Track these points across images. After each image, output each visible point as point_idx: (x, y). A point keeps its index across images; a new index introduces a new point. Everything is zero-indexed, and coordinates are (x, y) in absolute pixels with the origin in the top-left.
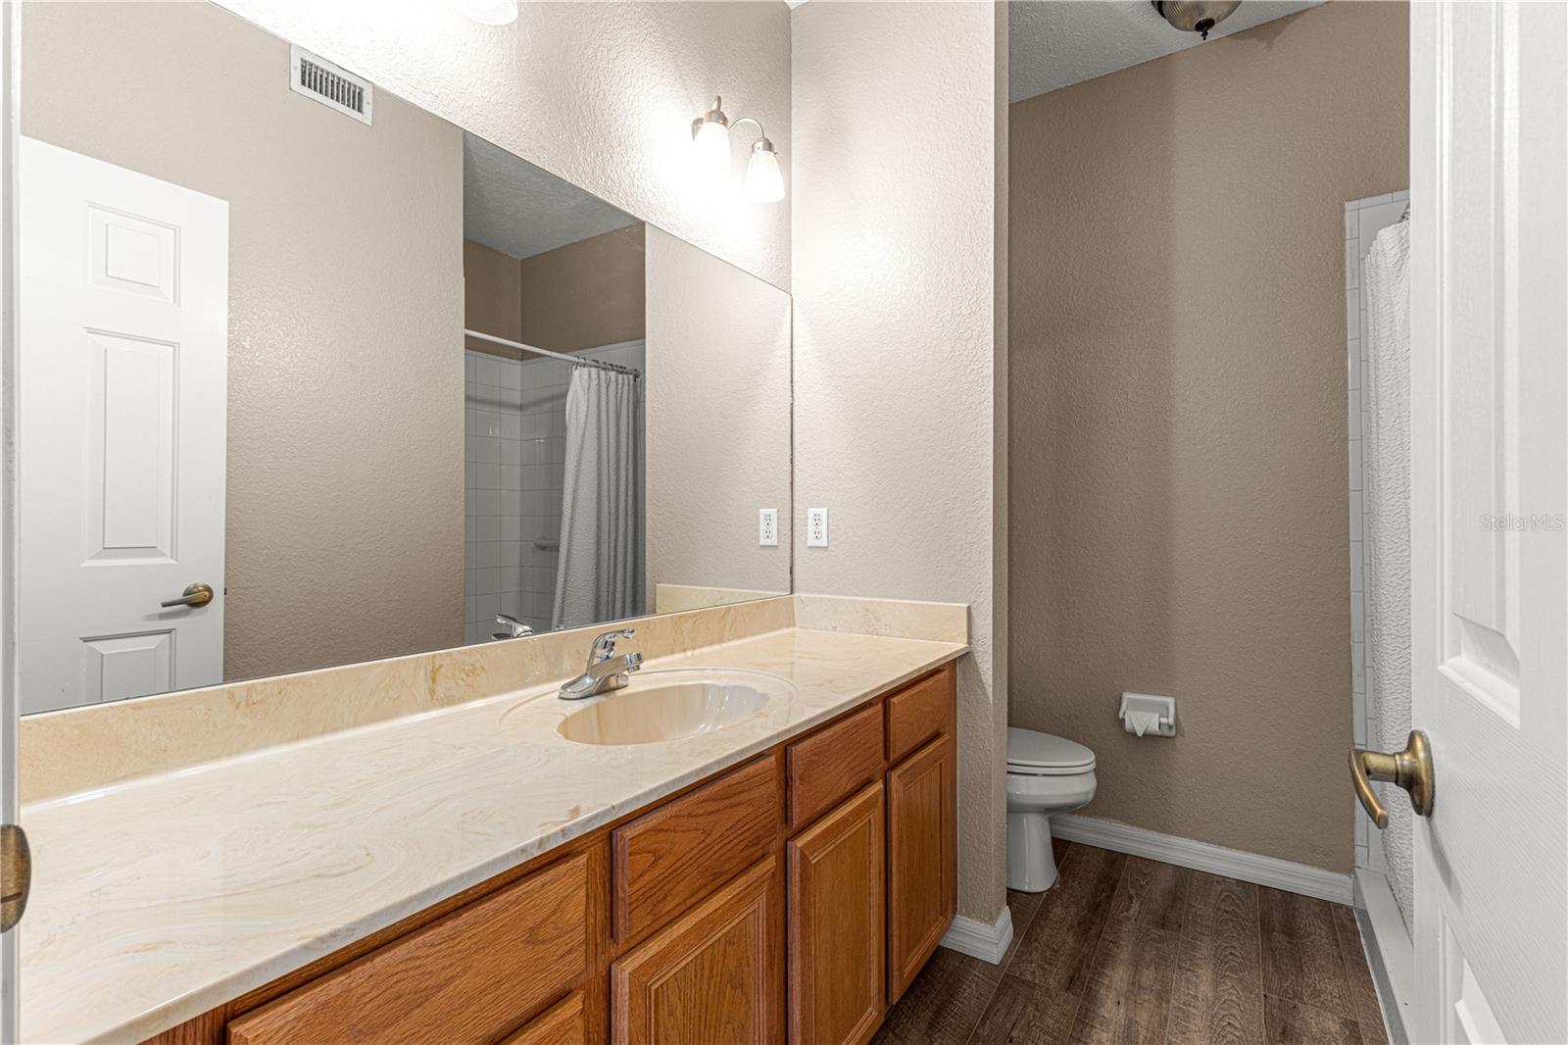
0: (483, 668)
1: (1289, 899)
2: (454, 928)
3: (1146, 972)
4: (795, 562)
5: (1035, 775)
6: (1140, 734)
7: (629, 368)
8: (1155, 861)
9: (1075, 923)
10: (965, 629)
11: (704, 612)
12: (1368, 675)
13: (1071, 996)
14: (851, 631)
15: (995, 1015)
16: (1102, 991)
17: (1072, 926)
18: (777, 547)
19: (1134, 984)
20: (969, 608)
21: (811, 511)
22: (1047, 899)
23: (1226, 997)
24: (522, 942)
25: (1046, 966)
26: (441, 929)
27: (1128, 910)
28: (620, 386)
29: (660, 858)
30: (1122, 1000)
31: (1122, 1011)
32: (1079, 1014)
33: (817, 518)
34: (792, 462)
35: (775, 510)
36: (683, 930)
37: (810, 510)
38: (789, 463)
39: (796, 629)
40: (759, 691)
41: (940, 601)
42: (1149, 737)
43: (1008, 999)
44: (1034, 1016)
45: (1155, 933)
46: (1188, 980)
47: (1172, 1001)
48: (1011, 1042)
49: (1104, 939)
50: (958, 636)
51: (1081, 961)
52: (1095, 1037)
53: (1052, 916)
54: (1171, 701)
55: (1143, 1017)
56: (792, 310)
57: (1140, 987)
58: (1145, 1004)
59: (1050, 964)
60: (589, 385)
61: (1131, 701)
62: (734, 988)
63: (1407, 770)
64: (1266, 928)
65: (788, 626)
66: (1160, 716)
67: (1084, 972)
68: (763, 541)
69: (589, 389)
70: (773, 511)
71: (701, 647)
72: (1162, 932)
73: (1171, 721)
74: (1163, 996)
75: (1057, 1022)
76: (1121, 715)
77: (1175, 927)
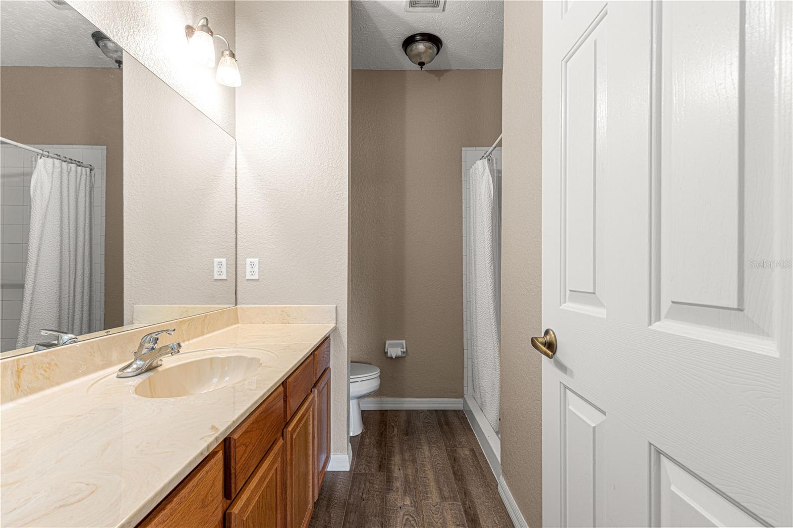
0: (56, 364)
1: (444, 412)
2: (172, 508)
3: (406, 454)
4: (238, 288)
5: (357, 382)
6: (394, 357)
7: (85, 163)
8: (398, 410)
9: (375, 443)
10: (335, 317)
11: (193, 318)
12: (468, 323)
13: (382, 473)
14: (273, 323)
15: (354, 492)
16: (393, 467)
17: (374, 445)
18: (226, 280)
19: (403, 460)
20: (336, 307)
21: (249, 260)
22: (361, 437)
23: (435, 454)
24: (199, 508)
25: (369, 464)
26: (165, 511)
27: (393, 432)
28: (79, 175)
29: (247, 447)
30: (401, 468)
31: (401, 472)
32: (387, 479)
33: (252, 264)
34: (236, 233)
35: (225, 259)
36: (255, 484)
37: (247, 259)
38: (234, 233)
39: (239, 325)
40: (249, 356)
41: (322, 304)
42: (397, 358)
43: (357, 484)
44: (370, 487)
45: (405, 438)
46: (421, 452)
47: (418, 462)
48: (363, 500)
49: (388, 446)
50: (331, 320)
51: (382, 458)
52: (395, 485)
53: (365, 443)
54: (404, 342)
55: (409, 471)
56: (236, 148)
57: (405, 460)
58: (409, 466)
59: (370, 463)
60: (53, 171)
61: (389, 344)
62: (269, 510)
63: (549, 341)
64: (441, 426)
65: (235, 324)
66: (401, 349)
67: (384, 462)
68: (216, 277)
69: (52, 174)
70: (224, 260)
71: (192, 338)
72: (408, 437)
73: (405, 350)
74: (414, 461)
75: (379, 485)
76: (386, 351)
77: (412, 433)
